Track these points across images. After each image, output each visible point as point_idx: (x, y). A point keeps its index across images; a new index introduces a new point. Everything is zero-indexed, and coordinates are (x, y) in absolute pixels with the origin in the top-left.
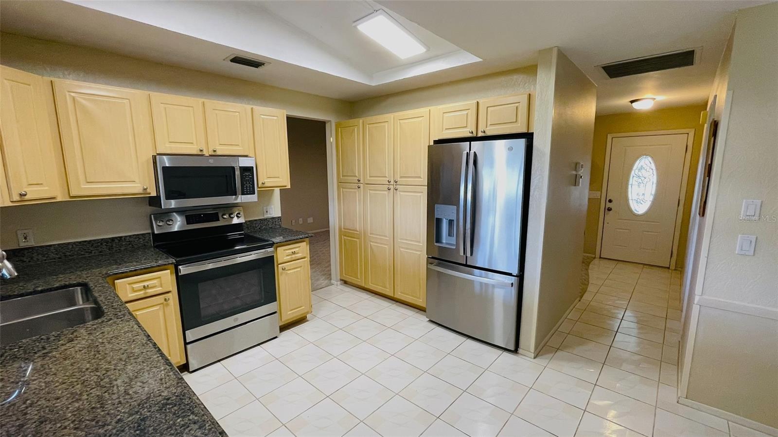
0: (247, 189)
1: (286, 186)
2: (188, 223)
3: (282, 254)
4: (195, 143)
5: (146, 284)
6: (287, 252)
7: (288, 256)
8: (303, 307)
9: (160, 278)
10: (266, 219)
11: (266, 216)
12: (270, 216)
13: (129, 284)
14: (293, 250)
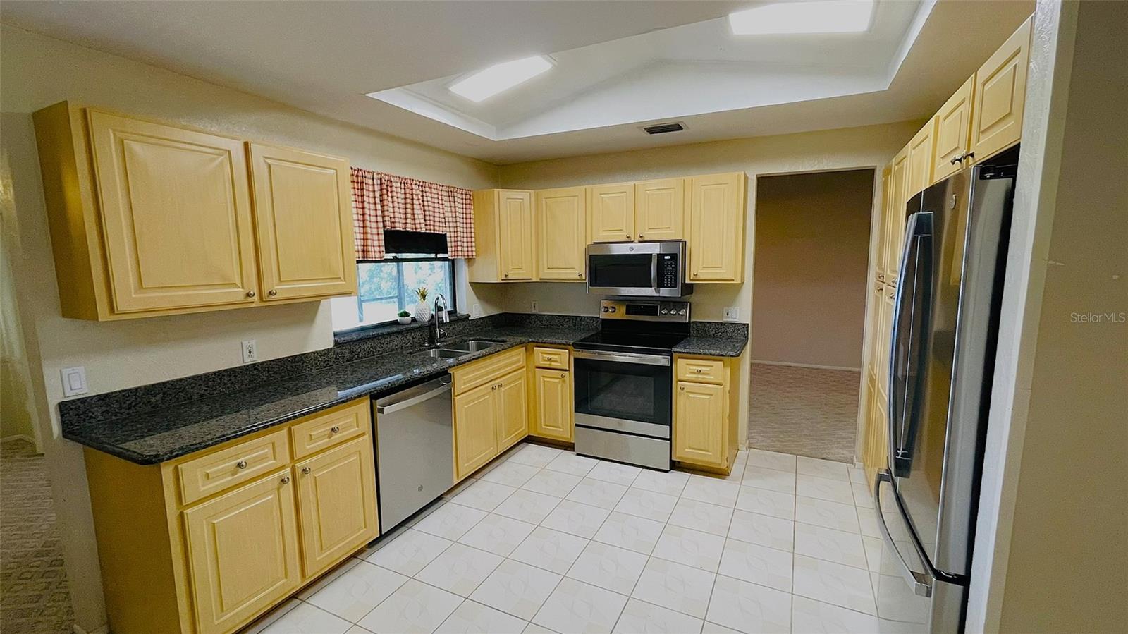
0: (667, 281)
1: (733, 280)
2: (628, 312)
3: (684, 368)
4: (624, 229)
5: (550, 356)
6: (691, 367)
7: (692, 373)
8: (710, 454)
9: (560, 354)
10: (725, 324)
11: (726, 320)
12: (731, 320)
13: (542, 353)
14: (699, 368)
